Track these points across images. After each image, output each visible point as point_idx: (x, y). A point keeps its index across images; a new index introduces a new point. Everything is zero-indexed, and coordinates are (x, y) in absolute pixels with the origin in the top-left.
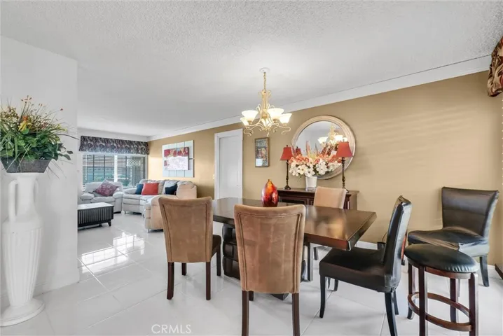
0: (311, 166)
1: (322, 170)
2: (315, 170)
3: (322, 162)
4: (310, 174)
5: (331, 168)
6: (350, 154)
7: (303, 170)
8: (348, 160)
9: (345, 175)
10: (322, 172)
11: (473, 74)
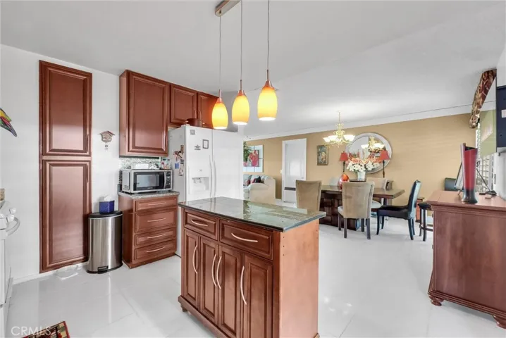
0: (363, 165)
1: (370, 167)
2: (365, 167)
3: (370, 163)
4: (362, 170)
5: (375, 167)
6: (388, 158)
7: (357, 167)
8: (387, 162)
9: (385, 170)
10: (370, 169)
11: (454, 115)
